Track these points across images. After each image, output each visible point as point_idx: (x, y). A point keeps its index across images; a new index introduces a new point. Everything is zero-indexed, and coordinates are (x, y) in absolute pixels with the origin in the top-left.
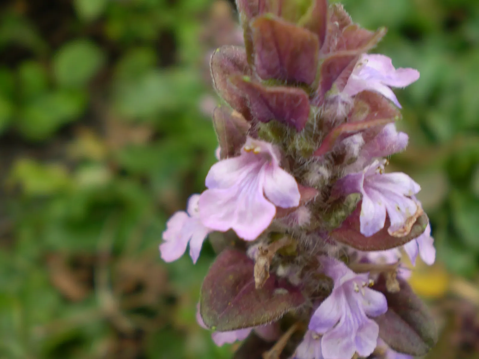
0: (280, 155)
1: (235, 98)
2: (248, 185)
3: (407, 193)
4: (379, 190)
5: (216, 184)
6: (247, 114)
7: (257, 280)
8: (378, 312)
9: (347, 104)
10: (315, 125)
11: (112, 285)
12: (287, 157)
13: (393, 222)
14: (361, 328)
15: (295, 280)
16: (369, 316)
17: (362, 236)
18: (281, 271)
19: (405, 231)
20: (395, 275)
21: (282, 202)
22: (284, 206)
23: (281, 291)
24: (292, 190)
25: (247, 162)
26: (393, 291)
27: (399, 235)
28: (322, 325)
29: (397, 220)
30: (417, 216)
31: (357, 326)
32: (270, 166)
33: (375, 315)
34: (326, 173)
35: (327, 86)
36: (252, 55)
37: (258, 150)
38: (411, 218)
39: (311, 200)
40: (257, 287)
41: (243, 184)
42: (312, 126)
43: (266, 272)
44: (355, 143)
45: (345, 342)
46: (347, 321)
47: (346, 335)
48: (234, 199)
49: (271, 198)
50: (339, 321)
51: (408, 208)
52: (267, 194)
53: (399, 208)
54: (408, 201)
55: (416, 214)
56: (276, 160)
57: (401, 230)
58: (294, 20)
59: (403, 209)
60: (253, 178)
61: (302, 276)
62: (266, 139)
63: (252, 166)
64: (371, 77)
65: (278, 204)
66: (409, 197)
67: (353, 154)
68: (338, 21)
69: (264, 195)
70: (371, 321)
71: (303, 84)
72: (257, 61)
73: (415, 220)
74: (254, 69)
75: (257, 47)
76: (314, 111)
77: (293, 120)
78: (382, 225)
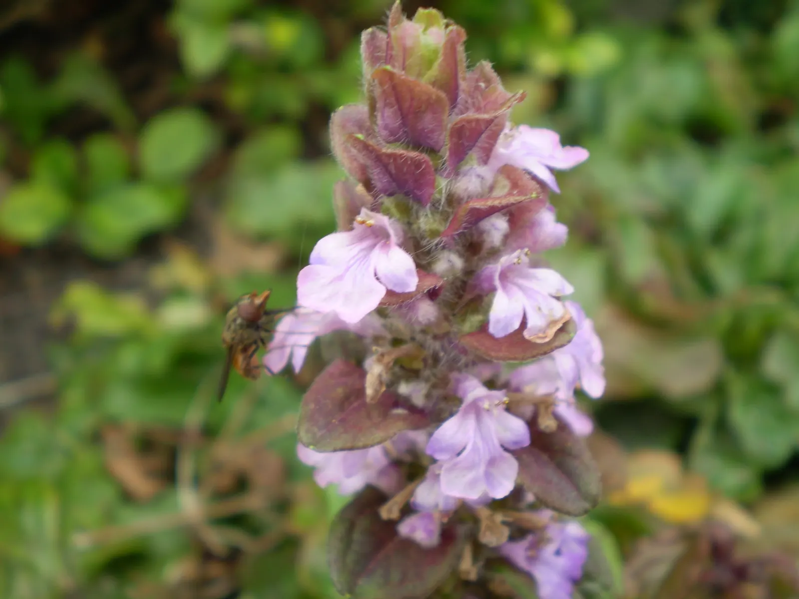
0: (401, 233)
1: (355, 164)
2: (358, 262)
3: (553, 292)
4: (520, 287)
5: (321, 261)
6: (368, 185)
7: (369, 391)
8: (516, 443)
9: (483, 178)
10: (443, 200)
11: (197, 481)
12: (410, 238)
13: (530, 323)
14: (492, 462)
15: (419, 400)
16: (506, 450)
17: (491, 337)
18: (404, 389)
19: (546, 337)
20: (550, 410)
21: (395, 285)
22: (398, 290)
23: (400, 411)
24: (409, 272)
25: (361, 239)
26: (548, 431)
27: (539, 341)
28: (442, 450)
29: (535, 321)
30: (564, 321)
31: (487, 457)
32: (386, 245)
33: (512, 448)
34: (458, 262)
35: (459, 155)
36: (375, 113)
37: (371, 222)
38: (554, 322)
39: (433, 287)
40: (368, 400)
41: (352, 262)
42: (439, 201)
43: (381, 383)
44: (496, 229)
45: (470, 475)
46: (475, 449)
47: (472, 467)
48: (340, 278)
49: (382, 279)
50: (464, 448)
51: (551, 310)
52: (380, 275)
53: (540, 309)
54: (554, 302)
55: (562, 318)
56: (394, 239)
57: (541, 335)
58: (420, 75)
59: (545, 311)
60: (365, 256)
61: (428, 396)
62: (387, 213)
63: (366, 244)
64: (528, 154)
65: (390, 288)
66: (558, 298)
67: (492, 242)
68: (484, 82)
69: (375, 275)
70: (507, 455)
71: (433, 151)
72: (379, 122)
73: (559, 325)
74: (376, 129)
75: (379, 105)
76: (442, 183)
77: (419, 193)
78: (516, 325)
